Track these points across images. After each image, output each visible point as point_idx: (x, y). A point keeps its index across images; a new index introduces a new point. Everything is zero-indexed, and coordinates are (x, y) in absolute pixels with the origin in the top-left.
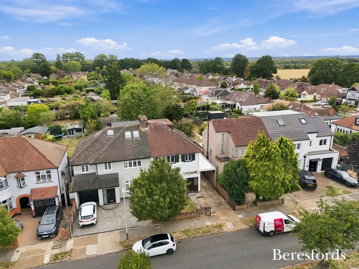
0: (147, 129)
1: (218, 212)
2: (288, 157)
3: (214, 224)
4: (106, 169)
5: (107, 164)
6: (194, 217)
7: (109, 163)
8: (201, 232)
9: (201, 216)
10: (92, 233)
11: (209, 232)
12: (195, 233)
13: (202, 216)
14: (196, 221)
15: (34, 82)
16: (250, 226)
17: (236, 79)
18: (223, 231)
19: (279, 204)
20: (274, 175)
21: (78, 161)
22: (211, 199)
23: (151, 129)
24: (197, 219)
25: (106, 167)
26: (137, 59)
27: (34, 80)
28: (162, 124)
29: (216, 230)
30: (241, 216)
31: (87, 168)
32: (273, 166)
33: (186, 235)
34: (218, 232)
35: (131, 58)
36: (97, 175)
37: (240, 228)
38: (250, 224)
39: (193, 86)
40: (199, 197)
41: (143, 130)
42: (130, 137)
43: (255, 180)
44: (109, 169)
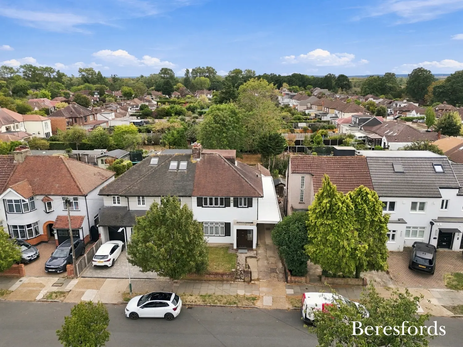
0: (198, 160)
1: (263, 280)
2: (366, 217)
3: (248, 294)
4: (139, 204)
5: (141, 198)
6: (227, 281)
7: (143, 197)
8: (225, 300)
9: (237, 281)
10: (102, 276)
11: (235, 303)
12: (216, 301)
13: (239, 281)
14: (226, 287)
15: (152, 101)
16: (296, 307)
17: (405, 105)
18: (254, 306)
19: (358, 285)
20: (339, 240)
21: (108, 191)
22: (266, 262)
23: (203, 162)
24: (231, 283)
25: (139, 201)
26: (279, 75)
27: (153, 99)
28: (219, 155)
29: (245, 303)
30: (290, 291)
31: (119, 200)
32: (339, 228)
33: (203, 301)
34: (246, 305)
35: (271, 74)
36: (129, 210)
37: (280, 307)
38: (296, 305)
39: (335, 111)
40: (251, 257)
41: (194, 161)
42: (176, 168)
43: (313, 243)
44: (143, 204)
